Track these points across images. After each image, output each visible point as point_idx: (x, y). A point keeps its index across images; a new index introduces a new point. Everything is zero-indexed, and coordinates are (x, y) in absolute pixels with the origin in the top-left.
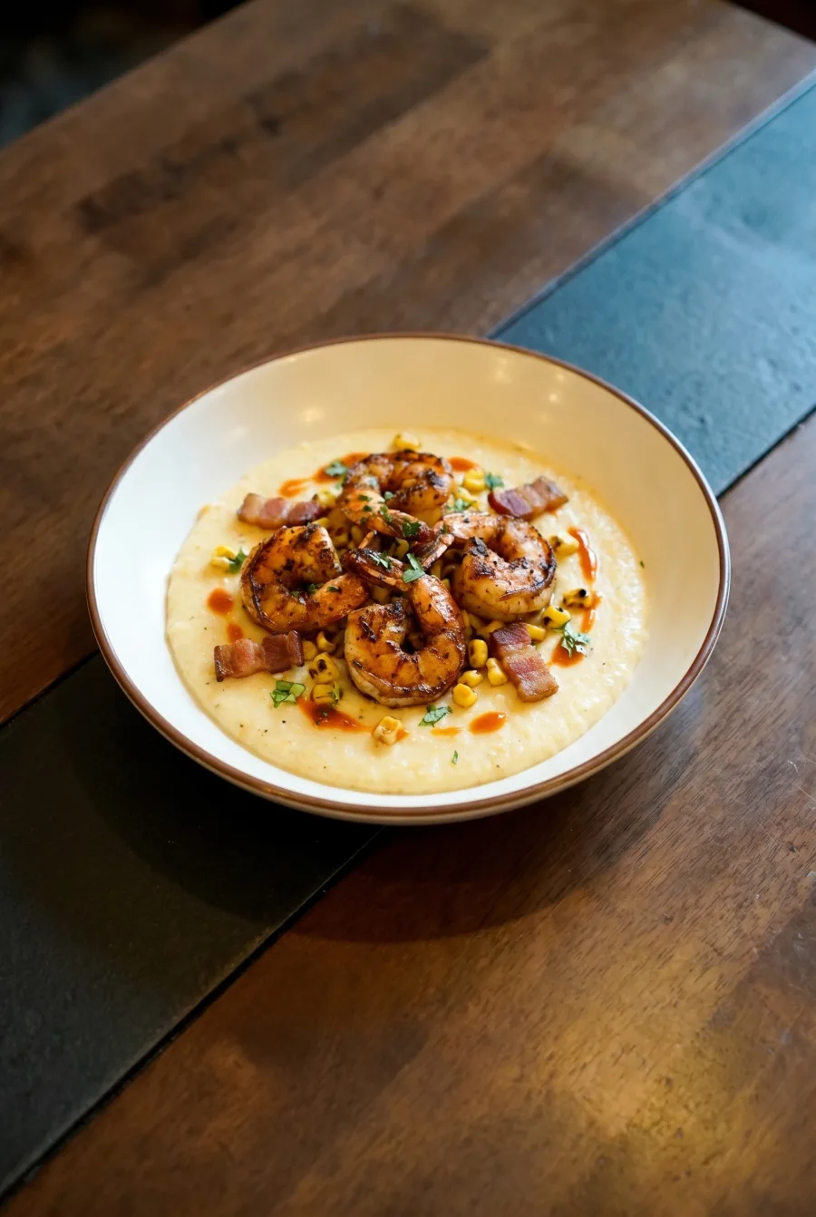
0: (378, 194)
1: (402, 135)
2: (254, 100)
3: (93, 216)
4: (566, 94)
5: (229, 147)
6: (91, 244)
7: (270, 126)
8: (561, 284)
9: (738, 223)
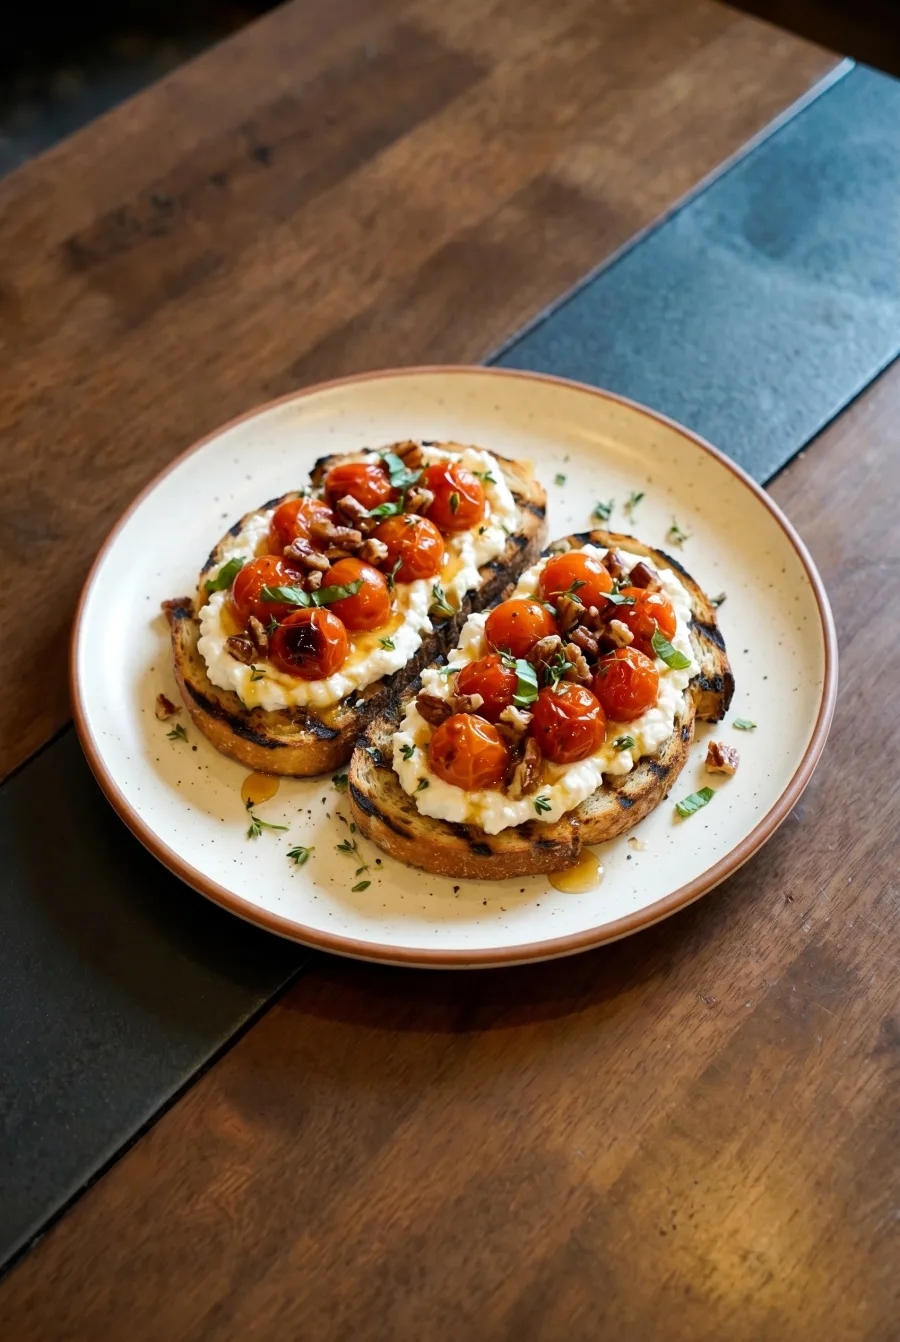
0: (369, 223)
1: (395, 160)
2: (247, 128)
3: (77, 256)
4: (568, 111)
5: (220, 179)
6: (75, 285)
7: (262, 154)
8: (554, 313)
9: (739, 240)
